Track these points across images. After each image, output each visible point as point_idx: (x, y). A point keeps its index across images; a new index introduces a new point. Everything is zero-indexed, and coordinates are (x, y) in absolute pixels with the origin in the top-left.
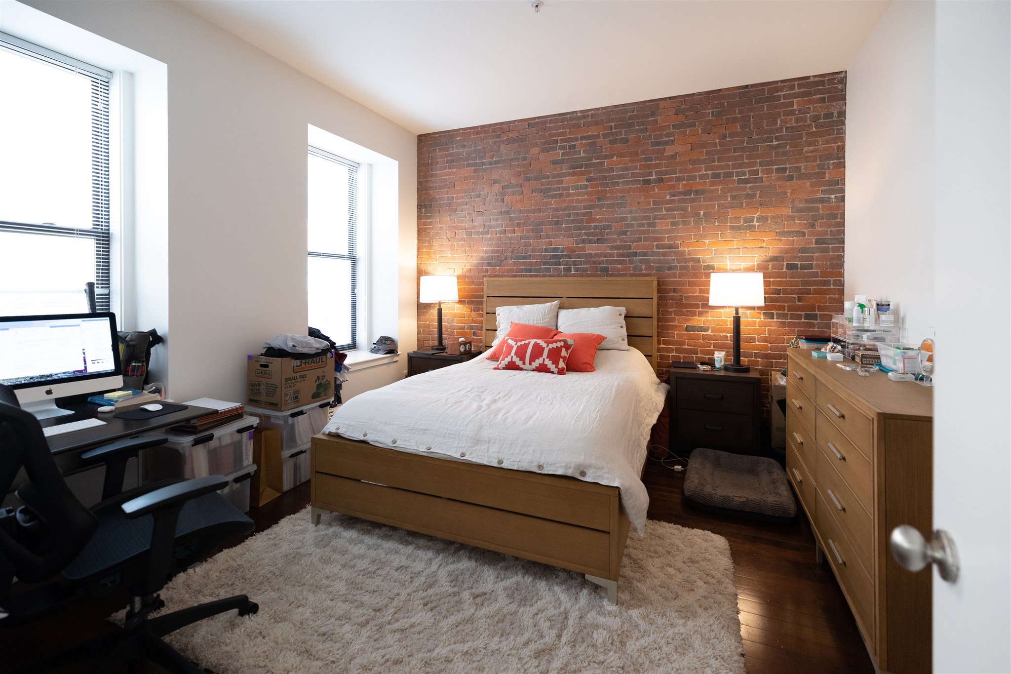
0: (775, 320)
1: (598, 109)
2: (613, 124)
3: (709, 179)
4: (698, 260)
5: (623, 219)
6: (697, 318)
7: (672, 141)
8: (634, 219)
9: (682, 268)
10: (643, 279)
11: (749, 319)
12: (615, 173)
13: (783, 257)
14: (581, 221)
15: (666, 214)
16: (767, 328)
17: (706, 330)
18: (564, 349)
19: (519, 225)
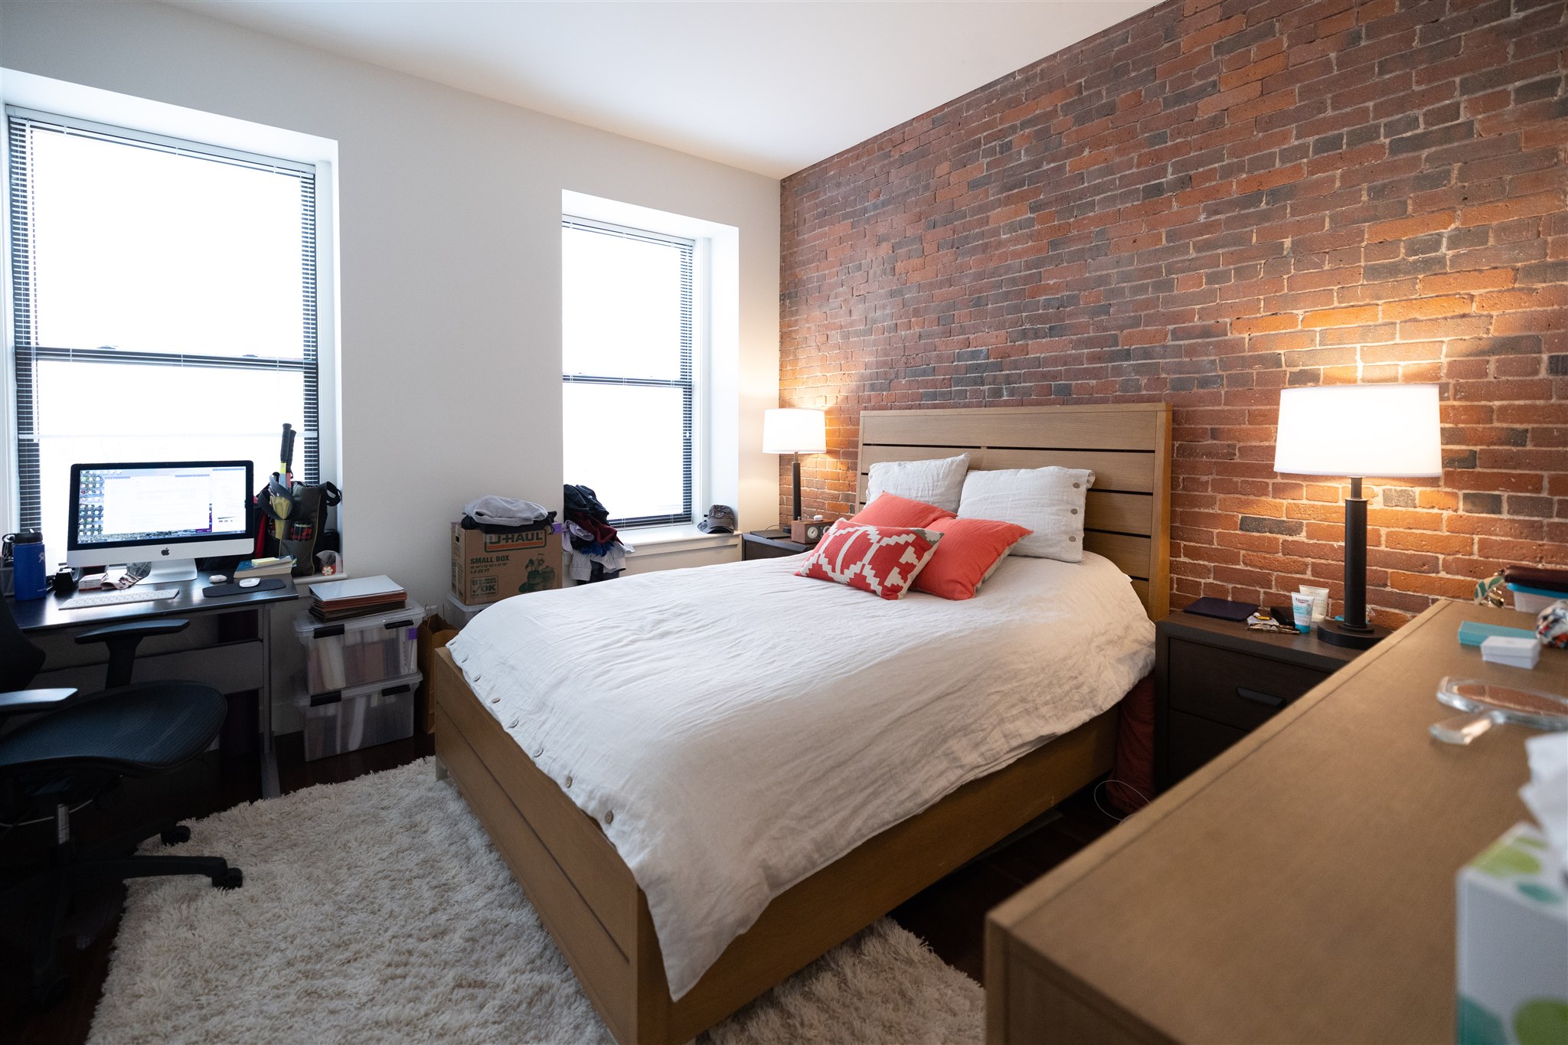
0: (1505, 516)
1: (1054, 56)
2: (1083, 80)
3: (1307, 157)
4: (1276, 361)
5: (1102, 280)
6: (1270, 499)
7: (1214, 84)
8: (1125, 277)
9: (1234, 380)
10: (1135, 409)
11: (1418, 510)
12: (1086, 185)
13: (1537, 340)
14: (1020, 294)
15: (1197, 258)
16: (1476, 538)
17: (1294, 530)
18: (910, 550)
19: (916, 313)
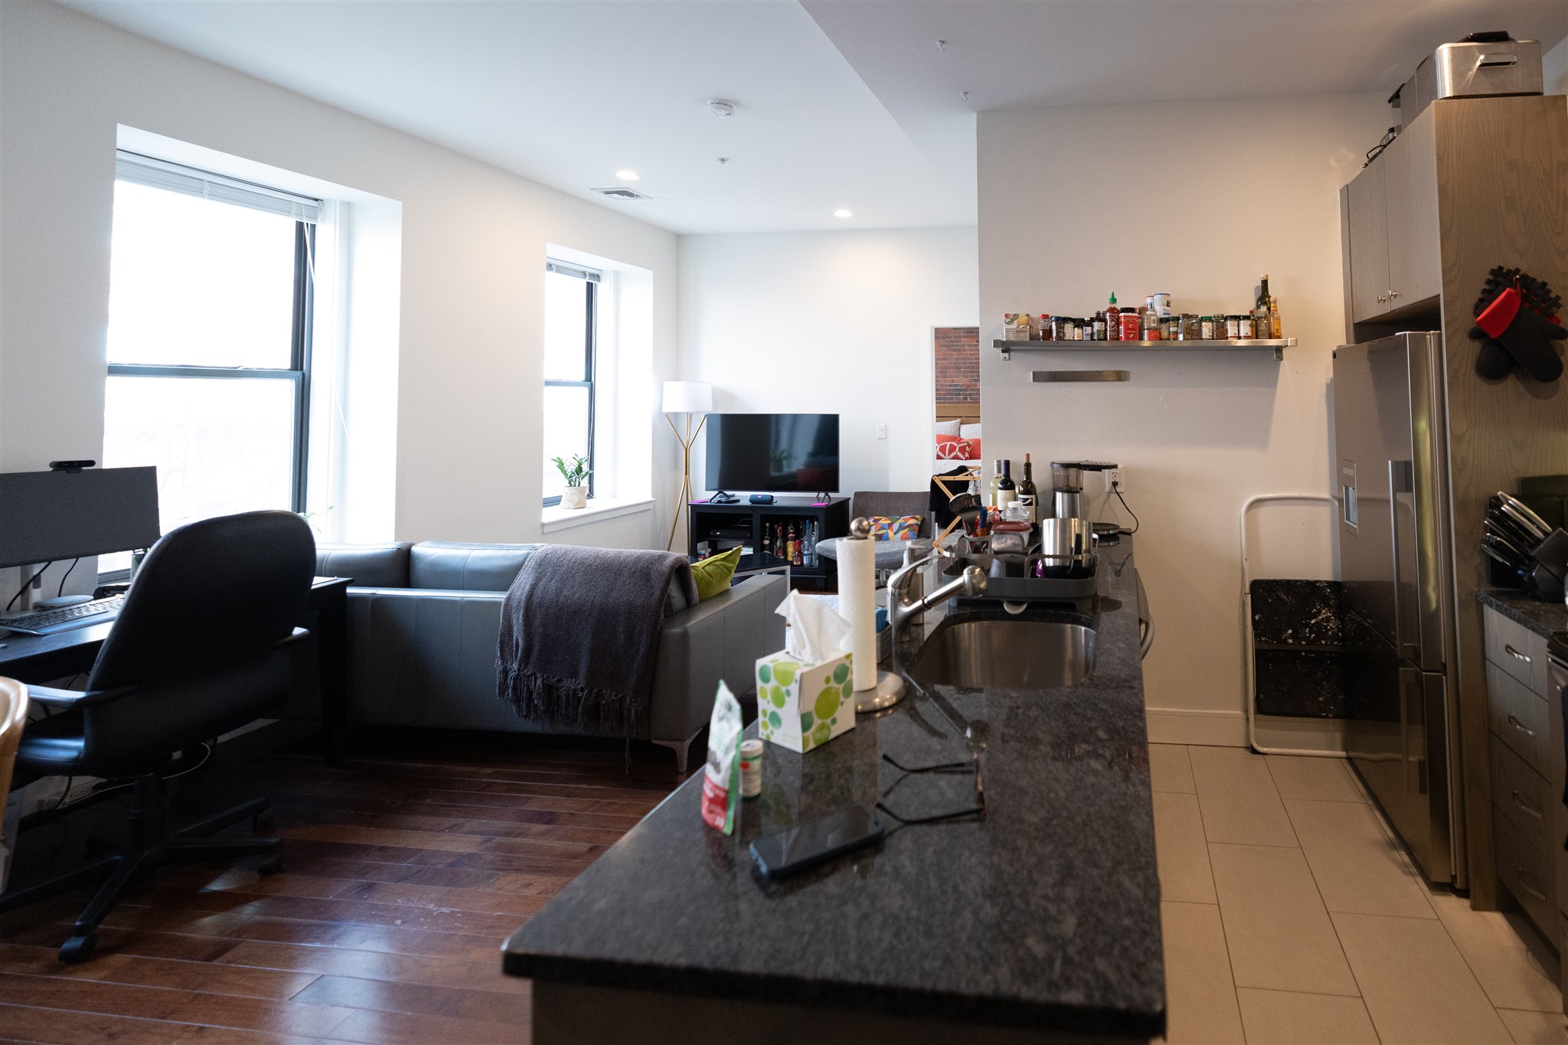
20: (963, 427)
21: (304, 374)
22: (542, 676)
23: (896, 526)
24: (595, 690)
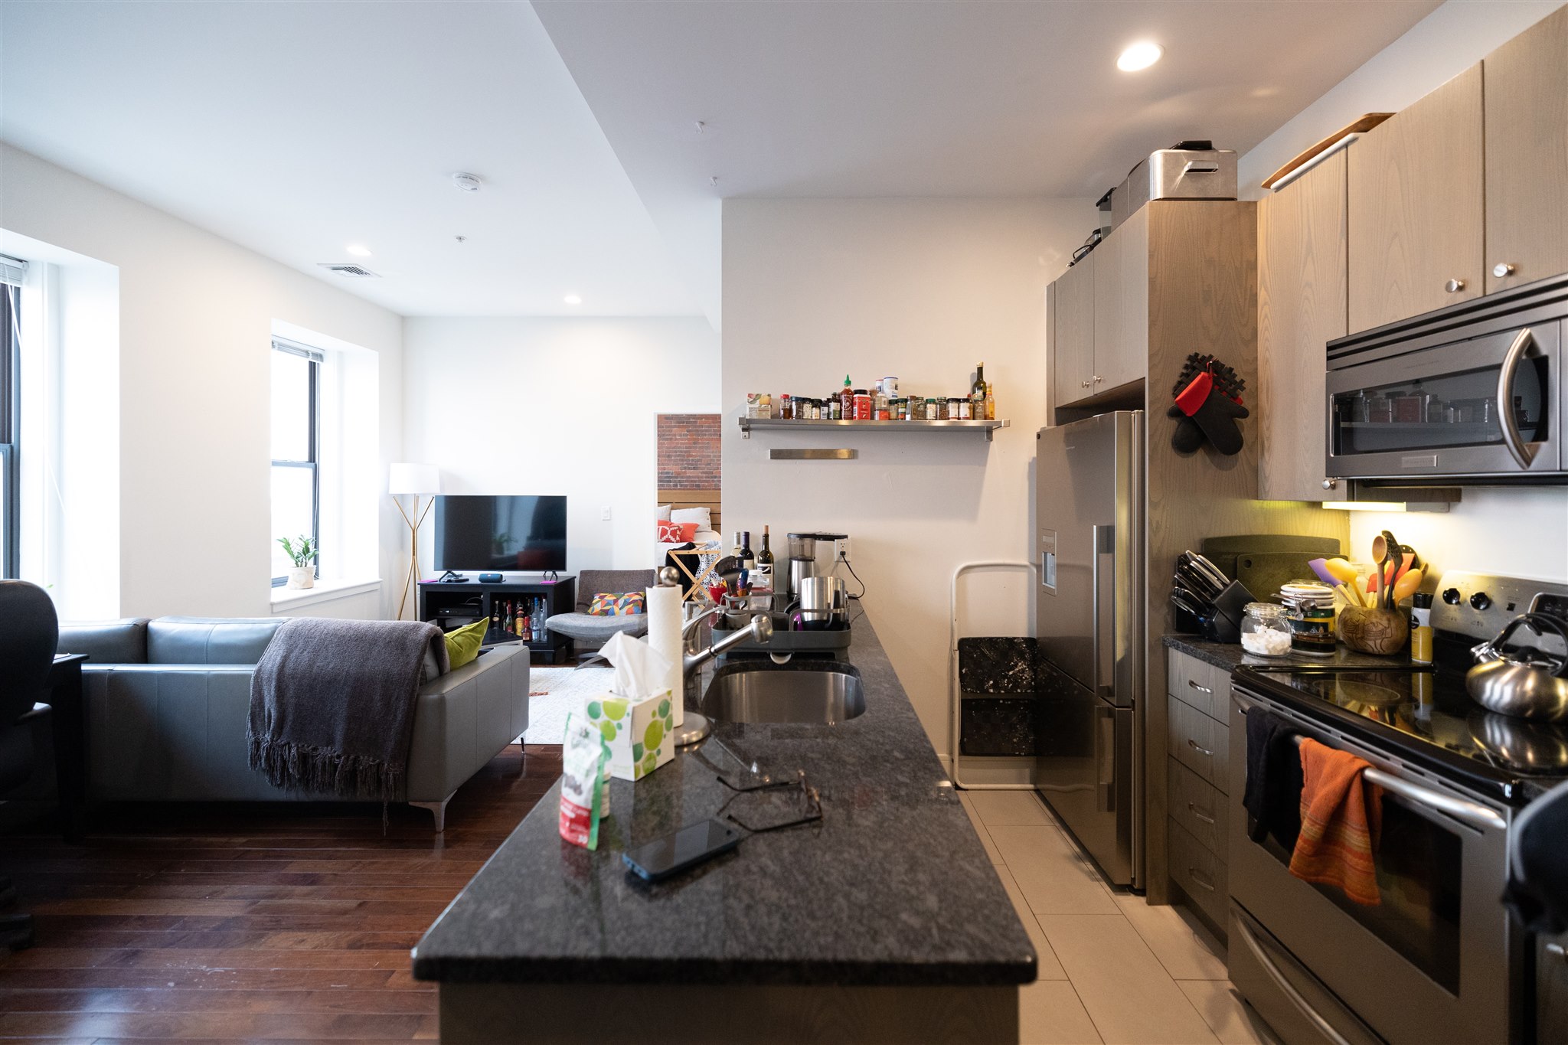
14: (683, 456)
20: (673, 512)
21: (12, 448)
22: (297, 745)
23: (621, 602)
24: (352, 757)
